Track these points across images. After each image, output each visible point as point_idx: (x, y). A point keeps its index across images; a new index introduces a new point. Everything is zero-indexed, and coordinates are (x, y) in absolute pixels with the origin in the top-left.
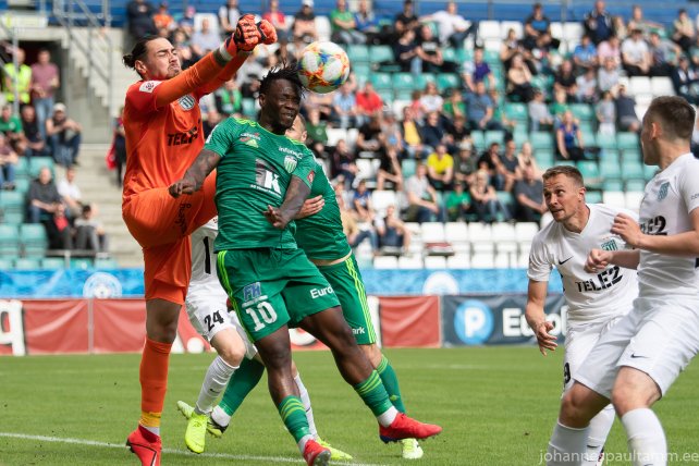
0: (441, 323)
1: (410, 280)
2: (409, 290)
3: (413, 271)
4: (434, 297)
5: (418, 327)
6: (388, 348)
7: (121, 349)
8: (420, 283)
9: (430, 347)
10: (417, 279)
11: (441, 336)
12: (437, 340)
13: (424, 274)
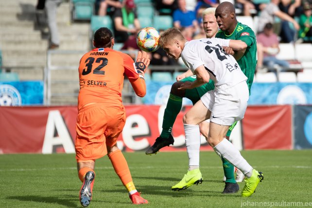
0: (293, 129)
1: (266, 92)
2: (264, 100)
3: (269, 84)
4: (287, 106)
5: (274, 132)
6: (248, 150)
7: (22, 150)
8: (274, 94)
9: (283, 149)
10: (272, 92)
11: (293, 140)
12: (289, 143)
13: (278, 87)
